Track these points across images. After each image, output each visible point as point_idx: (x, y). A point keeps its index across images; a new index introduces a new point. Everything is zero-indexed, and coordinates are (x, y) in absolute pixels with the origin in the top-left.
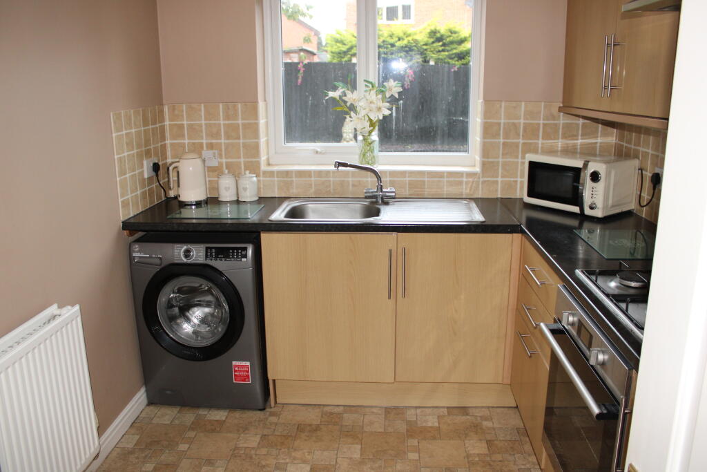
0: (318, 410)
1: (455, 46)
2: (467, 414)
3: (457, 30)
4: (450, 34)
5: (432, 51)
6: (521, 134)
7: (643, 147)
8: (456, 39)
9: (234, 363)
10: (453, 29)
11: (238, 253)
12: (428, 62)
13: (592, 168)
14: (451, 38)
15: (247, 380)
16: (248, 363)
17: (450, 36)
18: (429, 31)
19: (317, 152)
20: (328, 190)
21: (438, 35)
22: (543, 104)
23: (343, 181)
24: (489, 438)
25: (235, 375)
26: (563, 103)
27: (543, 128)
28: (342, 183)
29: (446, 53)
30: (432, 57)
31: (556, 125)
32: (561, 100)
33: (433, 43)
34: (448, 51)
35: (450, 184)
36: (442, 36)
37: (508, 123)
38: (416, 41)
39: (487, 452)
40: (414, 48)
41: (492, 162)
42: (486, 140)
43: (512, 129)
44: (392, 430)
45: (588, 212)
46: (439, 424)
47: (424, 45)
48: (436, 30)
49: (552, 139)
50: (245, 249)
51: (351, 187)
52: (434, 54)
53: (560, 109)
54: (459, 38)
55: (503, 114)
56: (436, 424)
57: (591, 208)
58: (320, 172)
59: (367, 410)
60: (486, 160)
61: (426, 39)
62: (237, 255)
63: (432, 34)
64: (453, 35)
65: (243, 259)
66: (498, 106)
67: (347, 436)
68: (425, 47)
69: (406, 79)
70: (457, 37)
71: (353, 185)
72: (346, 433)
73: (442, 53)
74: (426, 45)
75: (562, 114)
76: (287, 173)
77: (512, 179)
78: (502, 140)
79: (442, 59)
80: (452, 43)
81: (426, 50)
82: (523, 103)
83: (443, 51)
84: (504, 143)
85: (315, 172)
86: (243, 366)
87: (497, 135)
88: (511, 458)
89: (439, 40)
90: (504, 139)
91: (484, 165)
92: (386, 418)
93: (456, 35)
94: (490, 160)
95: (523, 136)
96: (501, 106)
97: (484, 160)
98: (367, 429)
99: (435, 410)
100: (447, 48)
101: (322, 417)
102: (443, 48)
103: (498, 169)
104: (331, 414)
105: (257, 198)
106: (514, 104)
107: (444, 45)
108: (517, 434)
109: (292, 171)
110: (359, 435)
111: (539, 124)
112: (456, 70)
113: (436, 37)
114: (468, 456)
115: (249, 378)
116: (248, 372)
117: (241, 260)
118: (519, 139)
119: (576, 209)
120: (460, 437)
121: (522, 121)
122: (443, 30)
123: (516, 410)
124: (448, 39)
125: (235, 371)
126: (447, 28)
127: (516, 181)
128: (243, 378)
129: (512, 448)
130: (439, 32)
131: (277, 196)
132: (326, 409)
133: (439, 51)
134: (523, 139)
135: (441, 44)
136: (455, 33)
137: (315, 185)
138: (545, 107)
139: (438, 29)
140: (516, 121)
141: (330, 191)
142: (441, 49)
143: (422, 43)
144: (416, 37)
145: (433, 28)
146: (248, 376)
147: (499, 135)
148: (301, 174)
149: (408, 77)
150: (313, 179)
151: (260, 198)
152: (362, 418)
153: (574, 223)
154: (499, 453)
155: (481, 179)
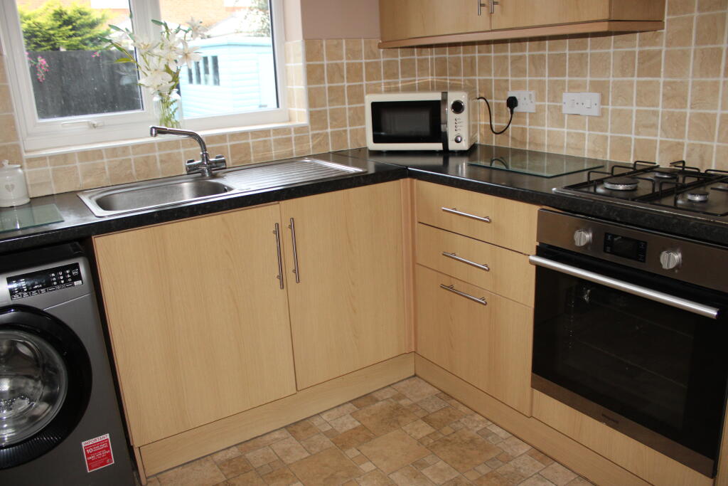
0: (208, 464)
1: (87, 29)
2: (377, 401)
3: (87, 10)
4: (79, 15)
5: (60, 37)
6: (345, 76)
7: (479, 75)
8: (86, 22)
9: (84, 444)
10: (82, 10)
11: (64, 275)
12: (58, 49)
13: (453, 97)
14: (82, 20)
15: (108, 461)
16: (107, 436)
17: (80, 18)
18: (52, 12)
19: (94, 126)
20: (128, 172)
21: (65, 17)
22: (363, 41)
23: (148, 157)
24: (420, 414)
25: (89, 461)
26: (382, 39)
27: (366, 68)
28: (146, 161)
29: (80, 38)
30: (62, 43)
31: (377, 63)
32: (379, 35)
33: (60, 26)
34: (80, 36)
35: (278, 142)
36: (70, 18)
37: (332, 64)
38: (38, 25)
39: (433, 430)
40: (38, 33)
41: (320, 111)
42: (311, 86)
43: (335, 71)
44: (318, 450)
45: (453, 146)
46: (359, 422)
47: (49, 29)
48: (61, 10)
49: (374, 80)
50: (76, 266)
51: (159, 164)
52: (64, 39)
53: (380, 46)
54: (91, 20)
55: (325, 53)
56: (357, 424)
57: (457, 141)
58: (114, 149)
59: (267, 438)
60: (314, 109)
61: (50, 23)
62: (65, 279)
63: (58, 16)
64: (84, 17)
65: (76, 283)
66: (319, 45)
67: (273, 478)
68: (52, 32)
69: (39, 69)
70: (88, 19)
71: (162, 161)
72: (269, 476)
73: (74, 38)
74: (52, 29)
75: (382, 50)
76: (65, 157)
77: (341, 129)
78: (327, 85)
79: (75, 46)
80: (83, 26)
81: (53, 35)
82: (344, 41)
83: (75, 35)
84: (329, 88)
85: (107, 149)
86: (100, 443)
87: (321, 80)
88: (459, 426)
89: (68, 22)
90: (329, 83)
91: (312, 115)
92: (298, 440)
93: (87, 17)
94: (318, 109)
95: (347, 78)
96: (322, 45)
97: (311, 110)
98: (288, 460)
99: (341, 408)
100: (79, 32)
101: (221, 469)
102: (73, 32)
103: (326, 119)
104: (230, 460)
105: (27, 200)
106: (335, 42)
107: (74, 29)
108: (441, 401)
109: (72, 154)
110: (286, 472)
111: (361, 64)
112: (98, 55)
113: (63, 20)
114: (420, 442)
115: (111, 458)
116: (108, 449)
117: (73, 285)
118: (343, 82)
119: (438, 146)
120: (394, 427)
121: (345, 61)
122: (70, 11)
123: (416, 378)
124: (78, 22)
125: (88, 455)
126: (74, 8)
127: (345, 131)
128: (102, 461)
129: (450, 415)
130: (66, 14)
131: (55, 193)
132: (218, 457)
133: (70, 36)
134: (348, 82)
135: (70, 27)
136: (85, 14)
137: (110, 169)
138: (365, 43)
139: (64, 9)
140: (338, 62)
141: (131, 174)
142: (71, 33)
143: (47, 28)
144: (38, 20)
145: (57, 9)
146: (109, 455)
147: (323, 79)
148: (85, 155)
149: (41, 66)
150: (105, 160)
151: (31, 198)
152: (271, 450)
153: (438, 161)
154: (445, 426)
155: (311, 133)
